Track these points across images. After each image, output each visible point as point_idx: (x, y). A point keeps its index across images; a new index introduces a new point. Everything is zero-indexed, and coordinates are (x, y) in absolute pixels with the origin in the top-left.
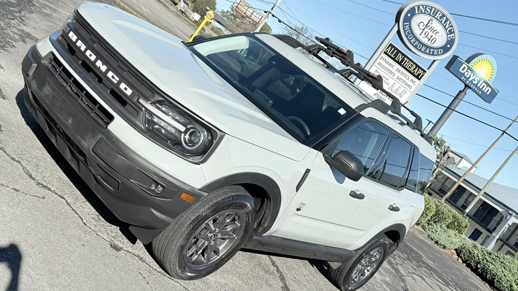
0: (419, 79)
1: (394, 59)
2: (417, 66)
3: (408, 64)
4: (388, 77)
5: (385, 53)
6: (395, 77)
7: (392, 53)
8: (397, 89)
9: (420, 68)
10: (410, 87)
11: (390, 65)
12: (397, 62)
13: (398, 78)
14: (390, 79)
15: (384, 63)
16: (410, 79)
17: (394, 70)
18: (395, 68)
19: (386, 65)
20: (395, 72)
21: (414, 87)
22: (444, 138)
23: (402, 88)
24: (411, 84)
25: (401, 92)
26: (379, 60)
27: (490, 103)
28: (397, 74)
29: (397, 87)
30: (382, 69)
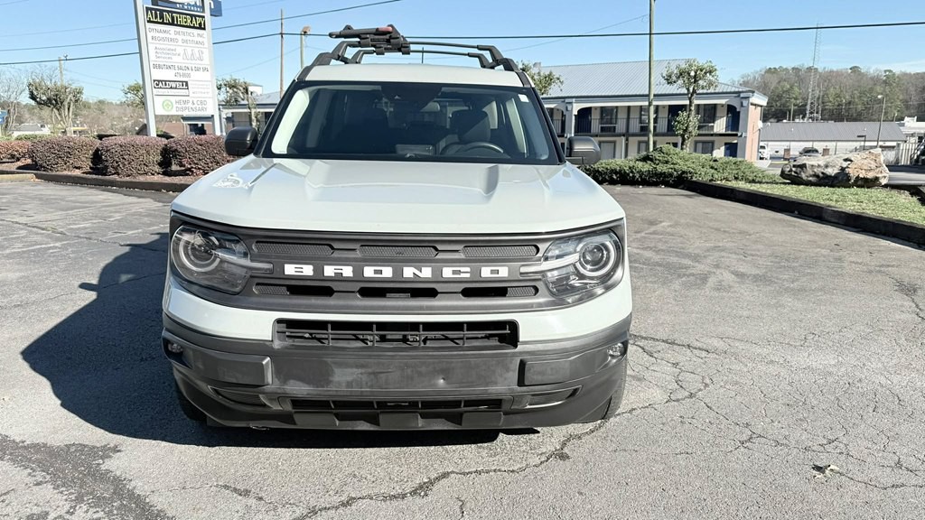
0: (204, 29)
1: (163, 23)
2: (192, 16)
3: (181, 20)
4: (173, 48)
5: (148, 22)
6: (180, 43)
7: (156, 17)
8: (192, 54)
9: (196, 16)
10: (202, 43)
11: (165, 32)
12: (169, 24)
13: (184, 41)
14: (178, 48)
15: (157, 35)
16: (195, 34)
17: (173, 36)
18: (172, 32)
19: (162, 35)
20: (175, 37)
21: (205, 40)
22: (234, 77)
23: (196, 50)
24: (200, 39)
25: (198, 55)
26: (149, 35)
27: (221, 15)
28: (180, 38)
29: (190, 53)
30: (161, 42)
